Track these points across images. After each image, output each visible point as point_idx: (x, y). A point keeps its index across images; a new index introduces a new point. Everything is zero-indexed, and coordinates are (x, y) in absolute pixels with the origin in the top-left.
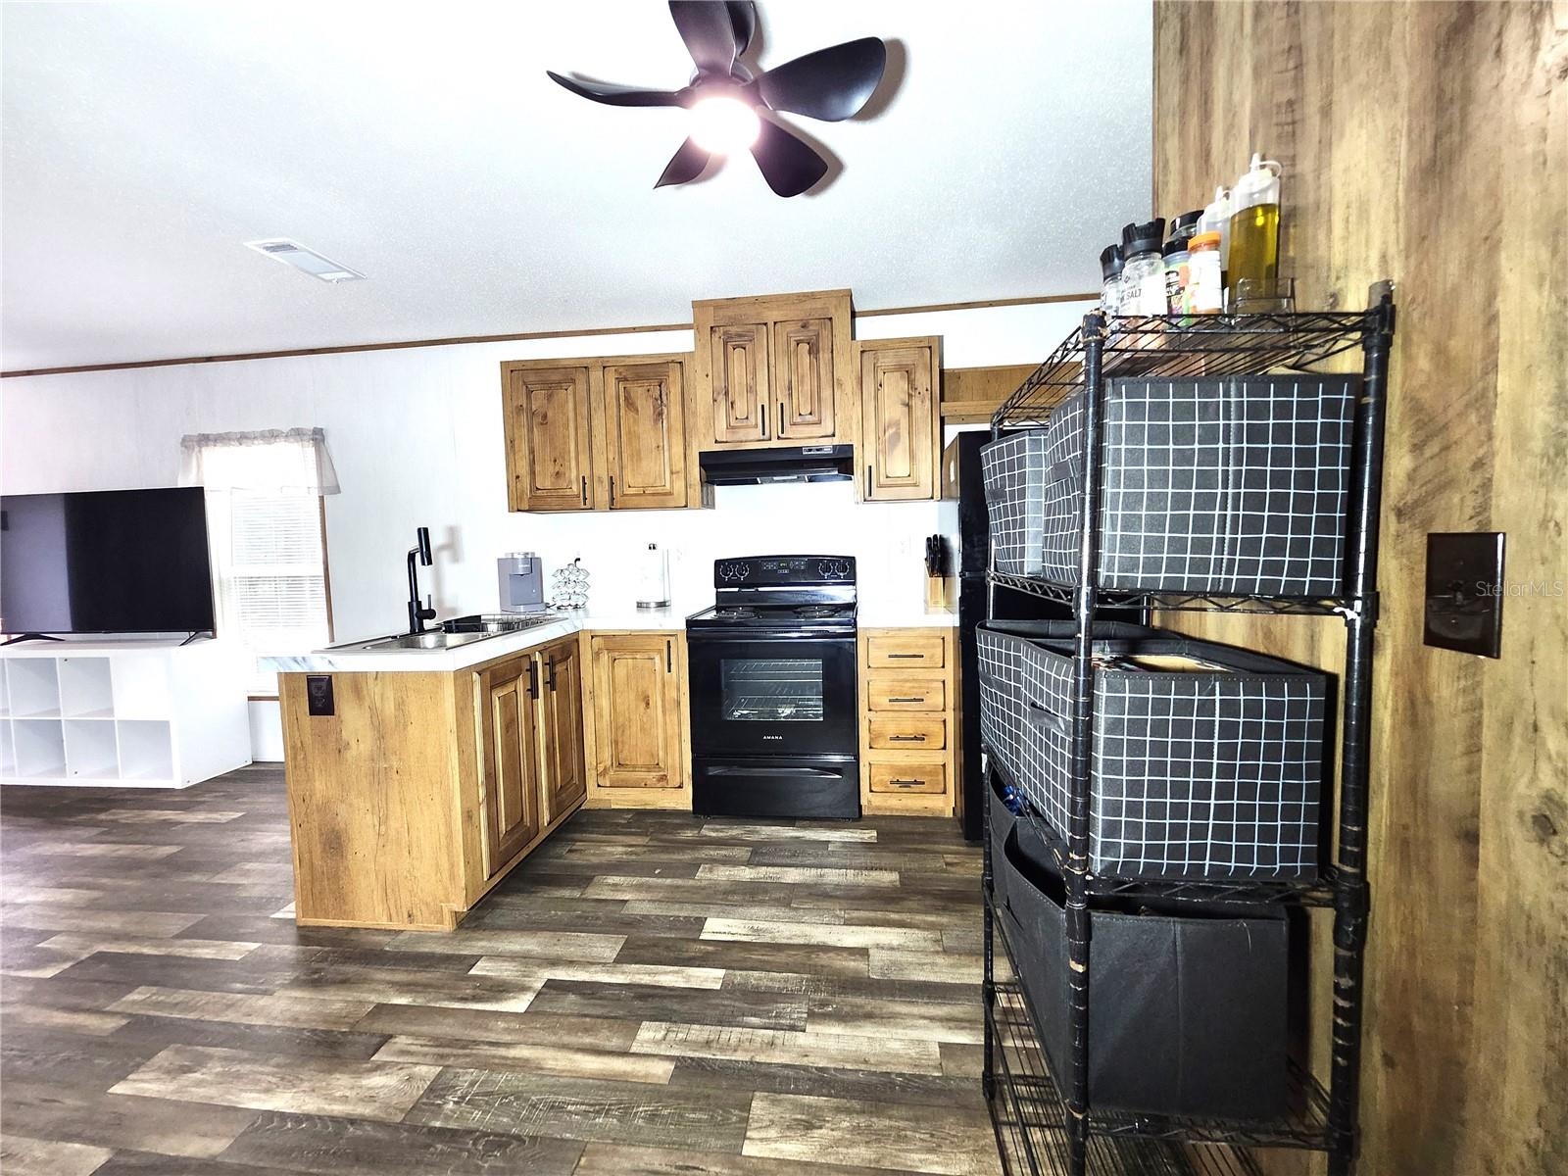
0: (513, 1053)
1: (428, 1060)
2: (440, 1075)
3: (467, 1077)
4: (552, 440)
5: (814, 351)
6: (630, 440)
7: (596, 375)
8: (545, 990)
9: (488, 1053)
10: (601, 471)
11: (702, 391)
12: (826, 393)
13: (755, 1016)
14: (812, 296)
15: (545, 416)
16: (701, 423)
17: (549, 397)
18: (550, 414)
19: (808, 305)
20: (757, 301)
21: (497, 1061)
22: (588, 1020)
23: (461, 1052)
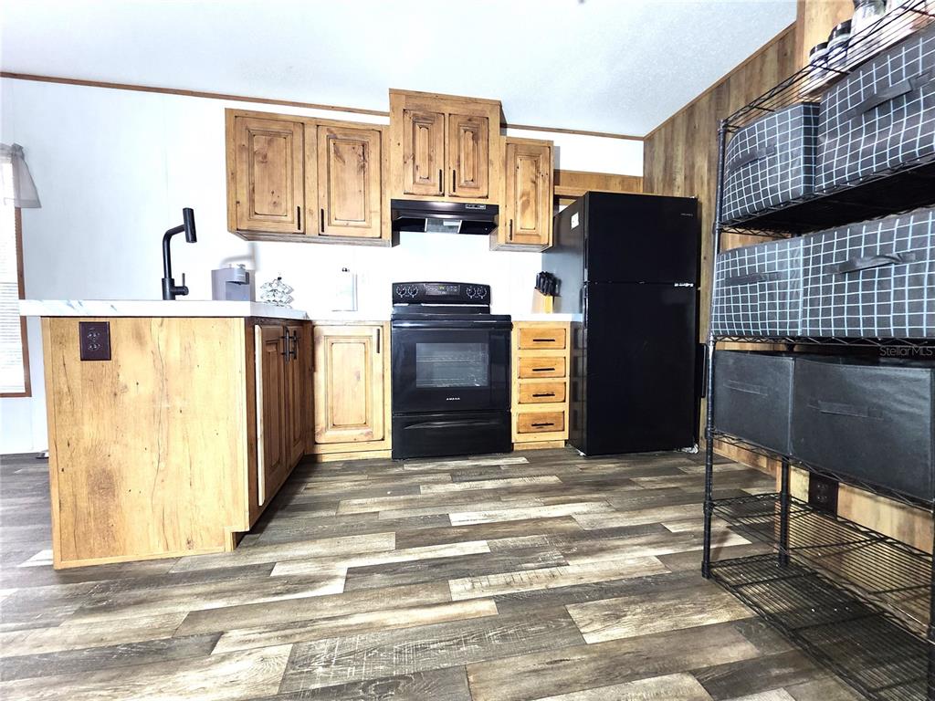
0: (352, 621)
1: (274, 642)
2: (293, 651)
3: (322, 647)
4: (270, 176)
5: (475, 138)
6: (337, 185)
7: (310, 131)
8: (349, 575)
9: (330, 626)
10: (312, 205)
11: (395, 155)
12: (483, 168)
13: (528, 562)
14: (475, 101)
15: (265, 157)
16: (393, 179)
17: (270, 142)
18: (270, 155)
19: (472, 107)
20: (437, 97)
21: (342, 629)
22: (403, 587)
23: (302, 630)
